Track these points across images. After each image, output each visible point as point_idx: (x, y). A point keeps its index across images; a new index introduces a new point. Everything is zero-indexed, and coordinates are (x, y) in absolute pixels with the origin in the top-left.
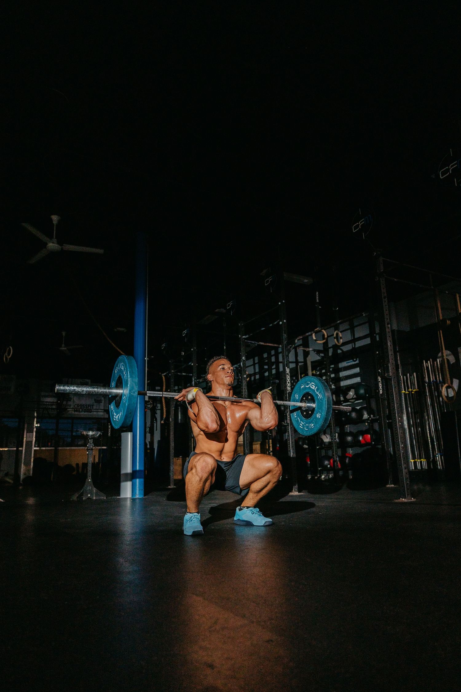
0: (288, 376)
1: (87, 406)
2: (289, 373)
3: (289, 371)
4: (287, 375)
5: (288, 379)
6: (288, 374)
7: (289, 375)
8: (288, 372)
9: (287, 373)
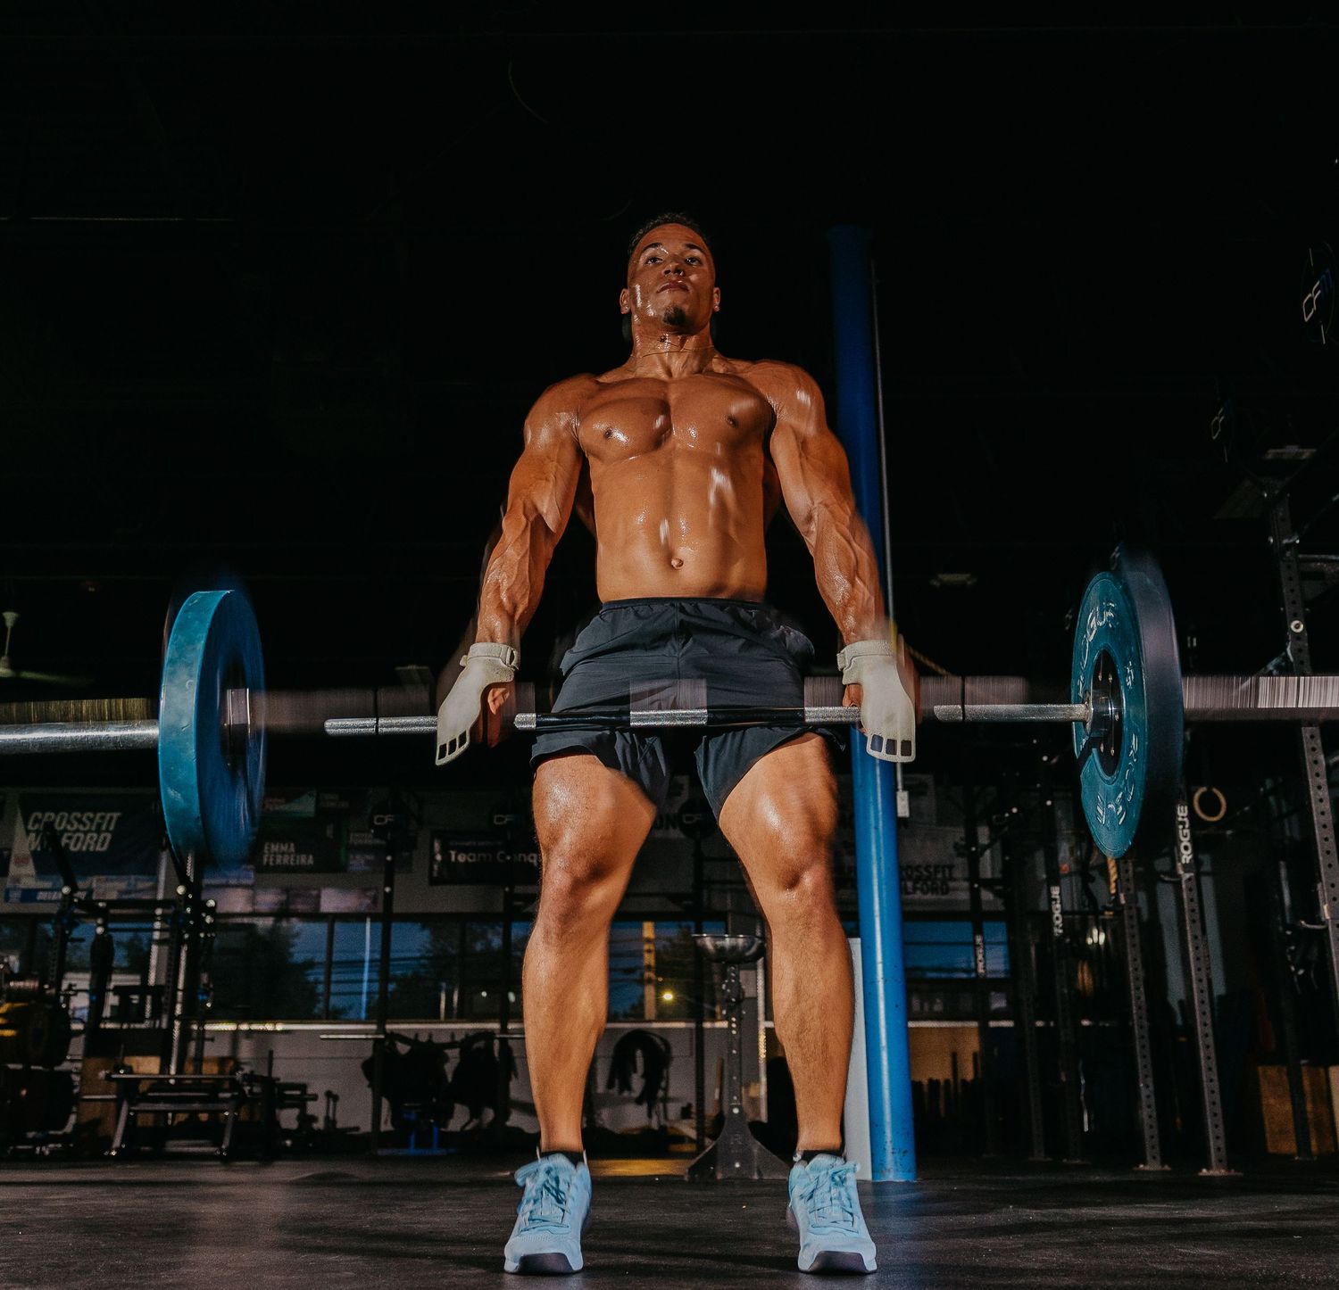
0: (1184, 828)
1: (932, 870)
2: (1186, 819)
3: (1185, 814)
4: (1181, 827)
5: (1182, 839)
6: (1183, 823)
7: (1187, 826)
8: (1183, 817)
9: (1180, 819)
